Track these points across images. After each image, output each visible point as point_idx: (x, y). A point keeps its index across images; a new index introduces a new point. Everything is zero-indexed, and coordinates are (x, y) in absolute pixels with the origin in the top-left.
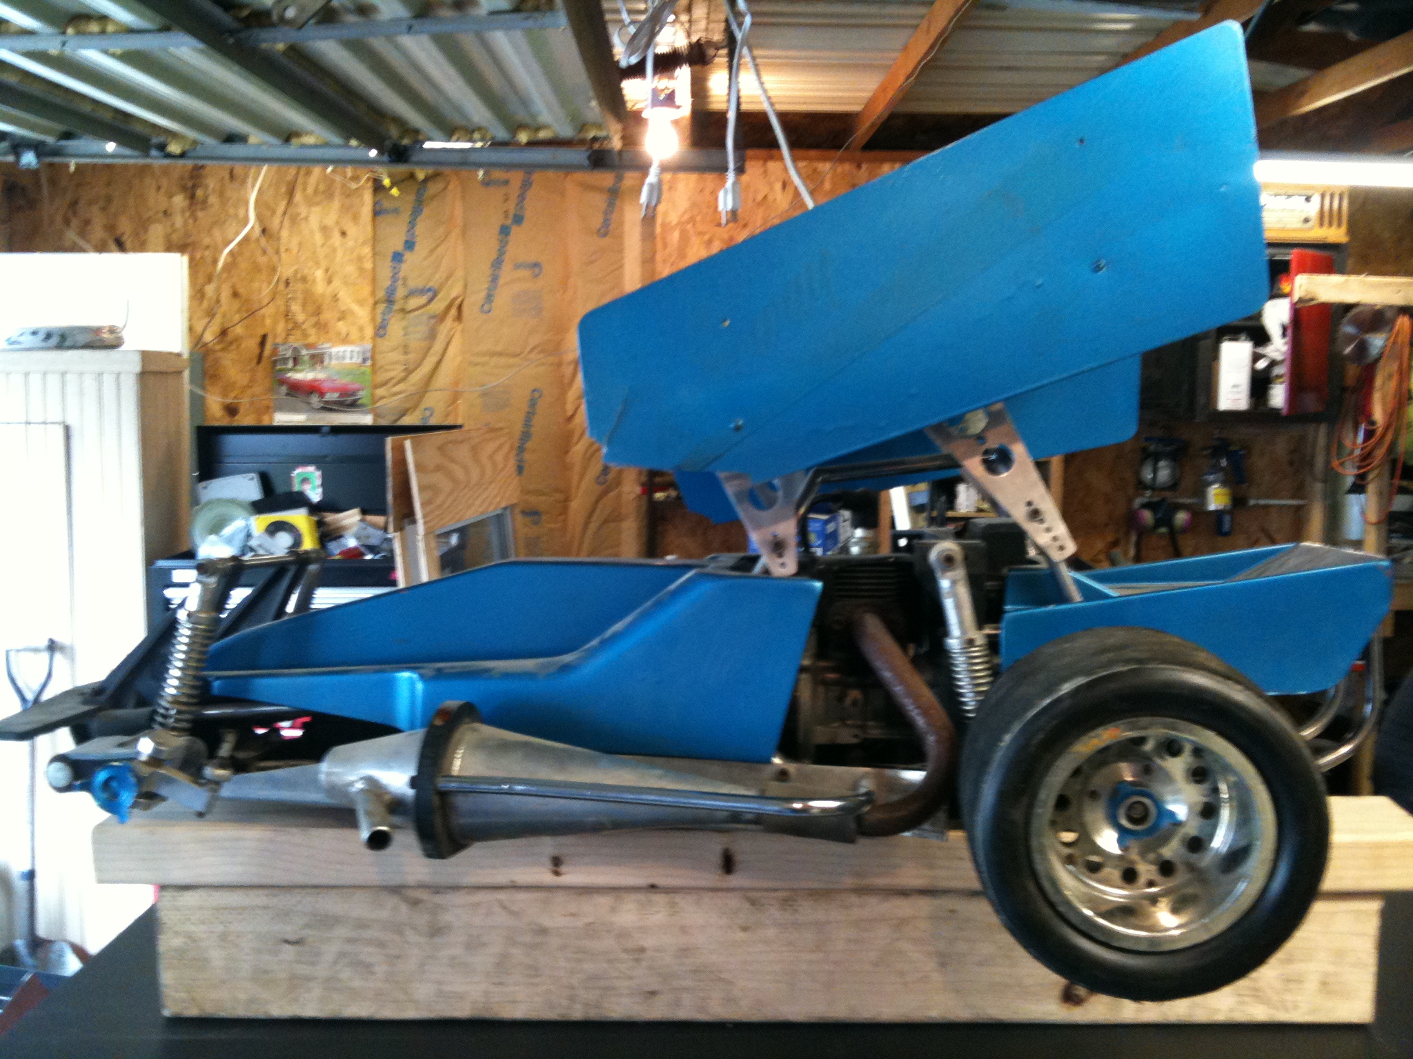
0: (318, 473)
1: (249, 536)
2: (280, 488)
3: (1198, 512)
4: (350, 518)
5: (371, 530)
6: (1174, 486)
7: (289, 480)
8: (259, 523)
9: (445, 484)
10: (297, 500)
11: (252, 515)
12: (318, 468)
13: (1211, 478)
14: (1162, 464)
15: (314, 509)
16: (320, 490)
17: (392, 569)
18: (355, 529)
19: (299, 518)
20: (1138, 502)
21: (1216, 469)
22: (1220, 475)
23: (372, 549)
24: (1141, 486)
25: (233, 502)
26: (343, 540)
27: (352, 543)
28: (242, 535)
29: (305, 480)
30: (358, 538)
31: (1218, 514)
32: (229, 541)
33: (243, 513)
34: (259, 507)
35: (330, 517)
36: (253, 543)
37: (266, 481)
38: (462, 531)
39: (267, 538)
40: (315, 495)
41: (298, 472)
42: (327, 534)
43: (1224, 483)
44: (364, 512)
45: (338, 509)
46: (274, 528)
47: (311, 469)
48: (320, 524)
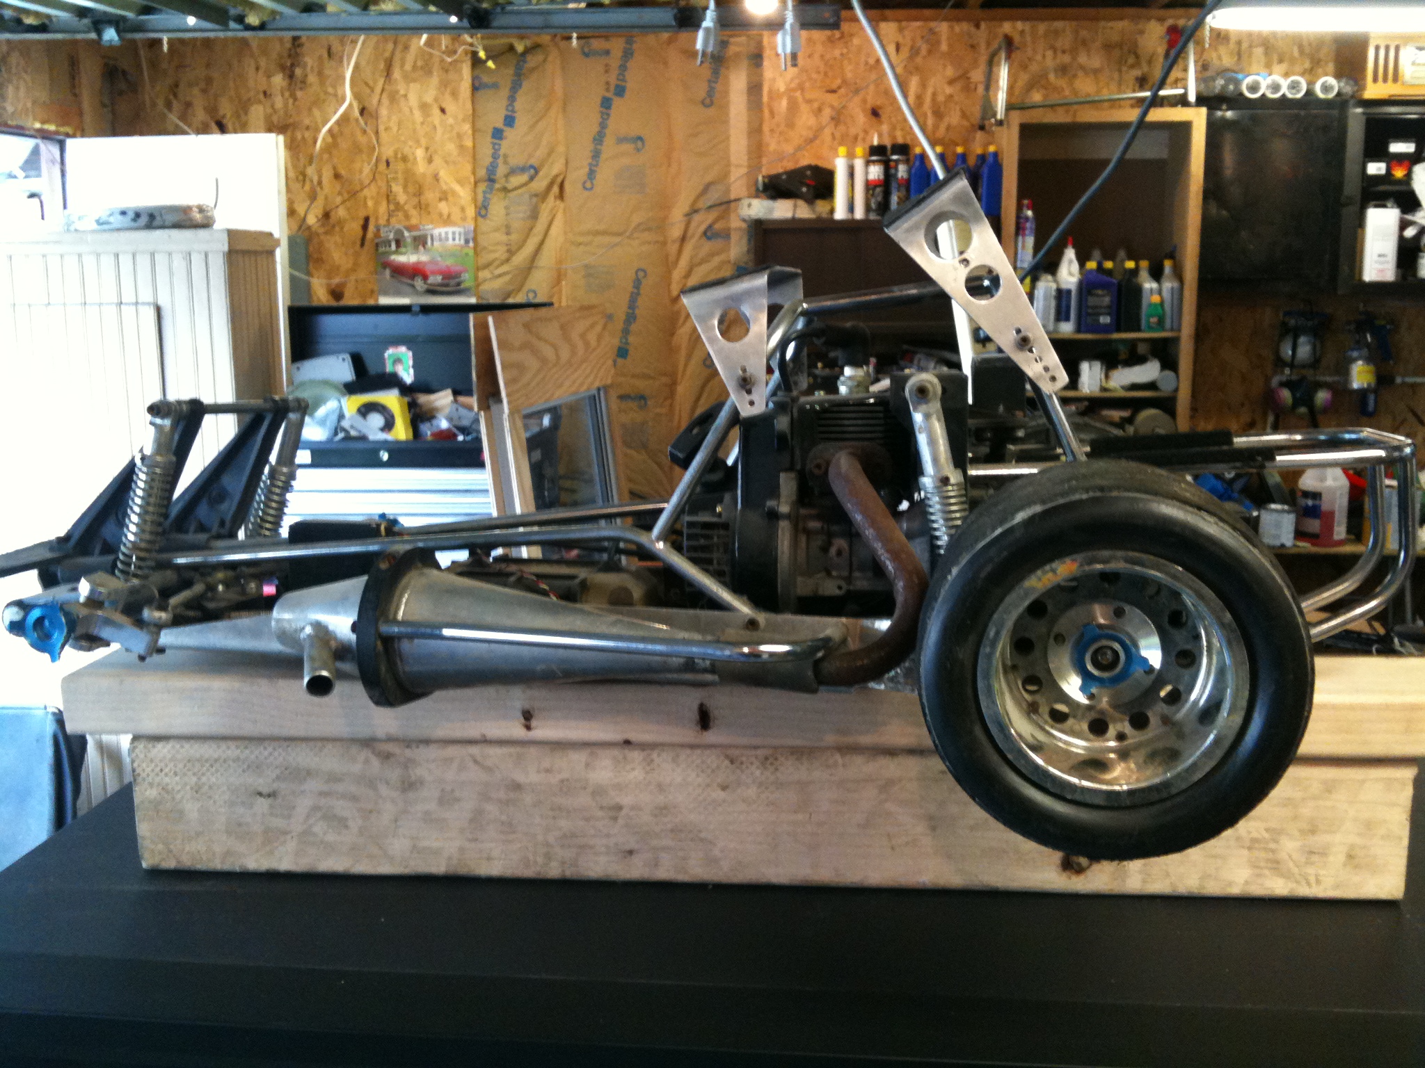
0: (410, 354)
1: (341, 416)
2: (372, 369)
3: (1341, 391)
4: (443, 399)
5: (463, 411)
6: (1315, 363)
7: (382, 361)
8: (351, 404)
9: (532, 363)
10: (390, 381)
11: (344, 395)
12: (409, 349)
13: (1355, 354)
14: (1302, 339)
15: (405, 390)
16: (412, 371)
17: (480, 450)
18: (447, 411)
19: (391, 399)
20: (1275, 381)
21: (1359, 344)
22: (1365, 352)
23: (464, 430)
24: (1280, 363)
25: (326, 383)
26: (435, 422)
27: (444, 424)
28: (334, 417)
29: (398, 361)
30: (450, 419)
31: (1363, 393)
32: (322, 423)
33: (337, 394)
34: (351, 389)
35: (423, 399)
36: (345, 424)
37: (358, 362)
38: (554, 411)
39: (360, 419)
40: (408, 377)
41: (390, 352)
42: (418, 416)
43: (1368, 360)
44: (456, 393)
45: (430, 390)
46: (366, 410)
47: (403, 349)
48: (412, 405)
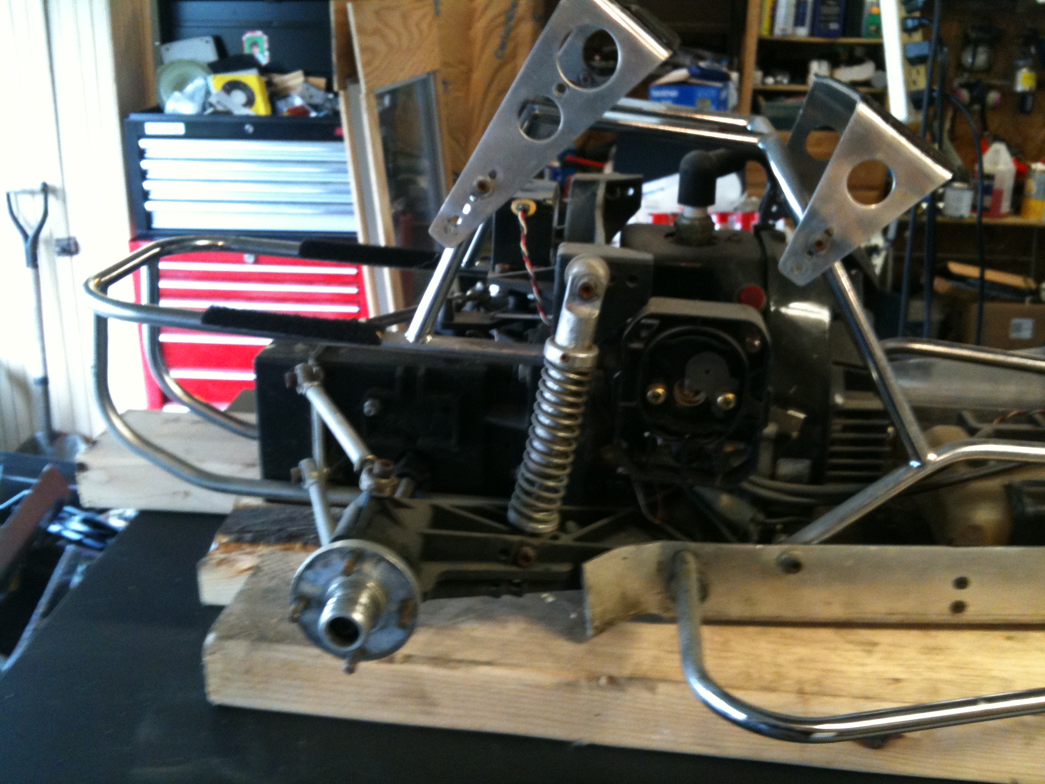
0: (265, 38)
1: (208, 93)
2: (232, 51)
3: (1008, 92)
4: (295, 80)
5: (313, 91)
6: (988, 69)
7: (240, 44)
8: (216, 82)
9: (382, 48)
10: (249, 62)
11: (209, 74)
12: (266, 33)
13: (1021, 63)
14: (981, 49)
18: (299, 89)
19: (250, 78)
21: (1025, 55)
22: (1030, 61)
23: (316, 108)
25: (193, 63)
26: (290, 100)
27: (298, 101)
28: (203, 93)
30: (303, 97)
31: (1023, 95)
32: (191, 97)
33: (204, 73)
34: (215, 68)
35: (278, 79)
36: (213, 100)
37: (219, 44)
39: (224, 96)
42: (275, 95)
43: (1032, 68)
44: (307, 74)
45: (284, 71)
46: (230, 87)
47: (259, 33)
48: (269, 84)
